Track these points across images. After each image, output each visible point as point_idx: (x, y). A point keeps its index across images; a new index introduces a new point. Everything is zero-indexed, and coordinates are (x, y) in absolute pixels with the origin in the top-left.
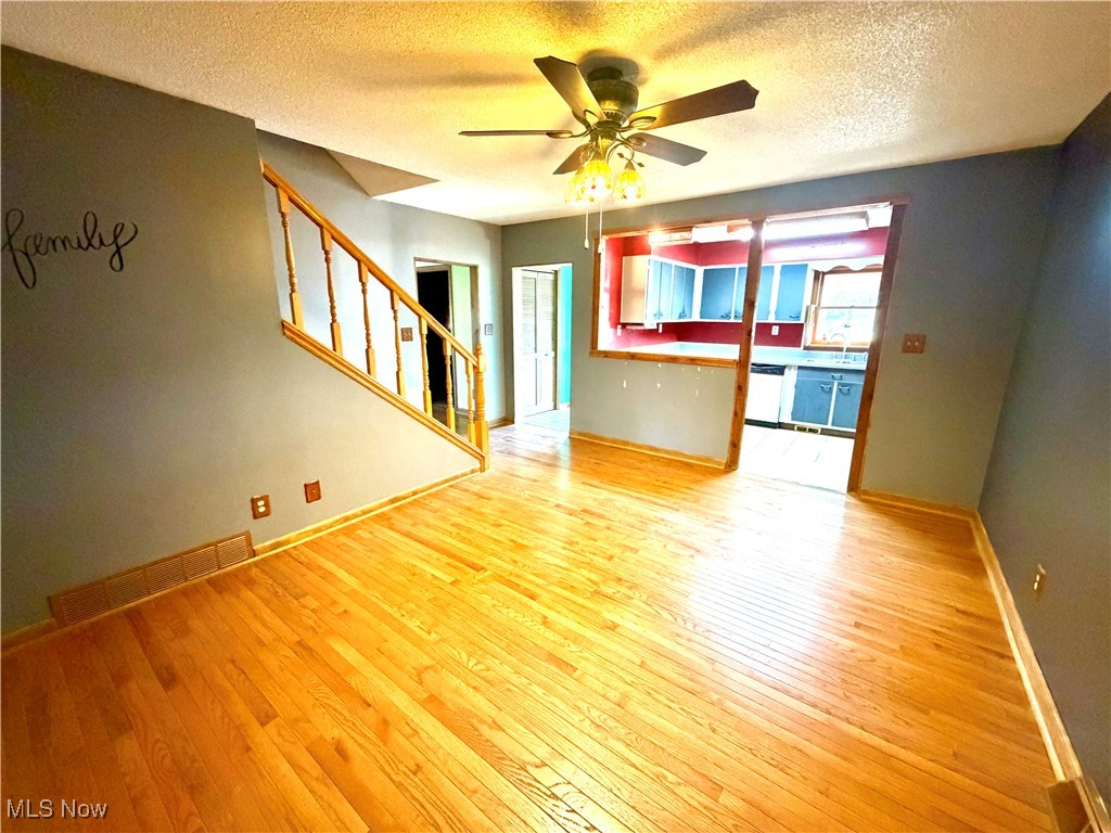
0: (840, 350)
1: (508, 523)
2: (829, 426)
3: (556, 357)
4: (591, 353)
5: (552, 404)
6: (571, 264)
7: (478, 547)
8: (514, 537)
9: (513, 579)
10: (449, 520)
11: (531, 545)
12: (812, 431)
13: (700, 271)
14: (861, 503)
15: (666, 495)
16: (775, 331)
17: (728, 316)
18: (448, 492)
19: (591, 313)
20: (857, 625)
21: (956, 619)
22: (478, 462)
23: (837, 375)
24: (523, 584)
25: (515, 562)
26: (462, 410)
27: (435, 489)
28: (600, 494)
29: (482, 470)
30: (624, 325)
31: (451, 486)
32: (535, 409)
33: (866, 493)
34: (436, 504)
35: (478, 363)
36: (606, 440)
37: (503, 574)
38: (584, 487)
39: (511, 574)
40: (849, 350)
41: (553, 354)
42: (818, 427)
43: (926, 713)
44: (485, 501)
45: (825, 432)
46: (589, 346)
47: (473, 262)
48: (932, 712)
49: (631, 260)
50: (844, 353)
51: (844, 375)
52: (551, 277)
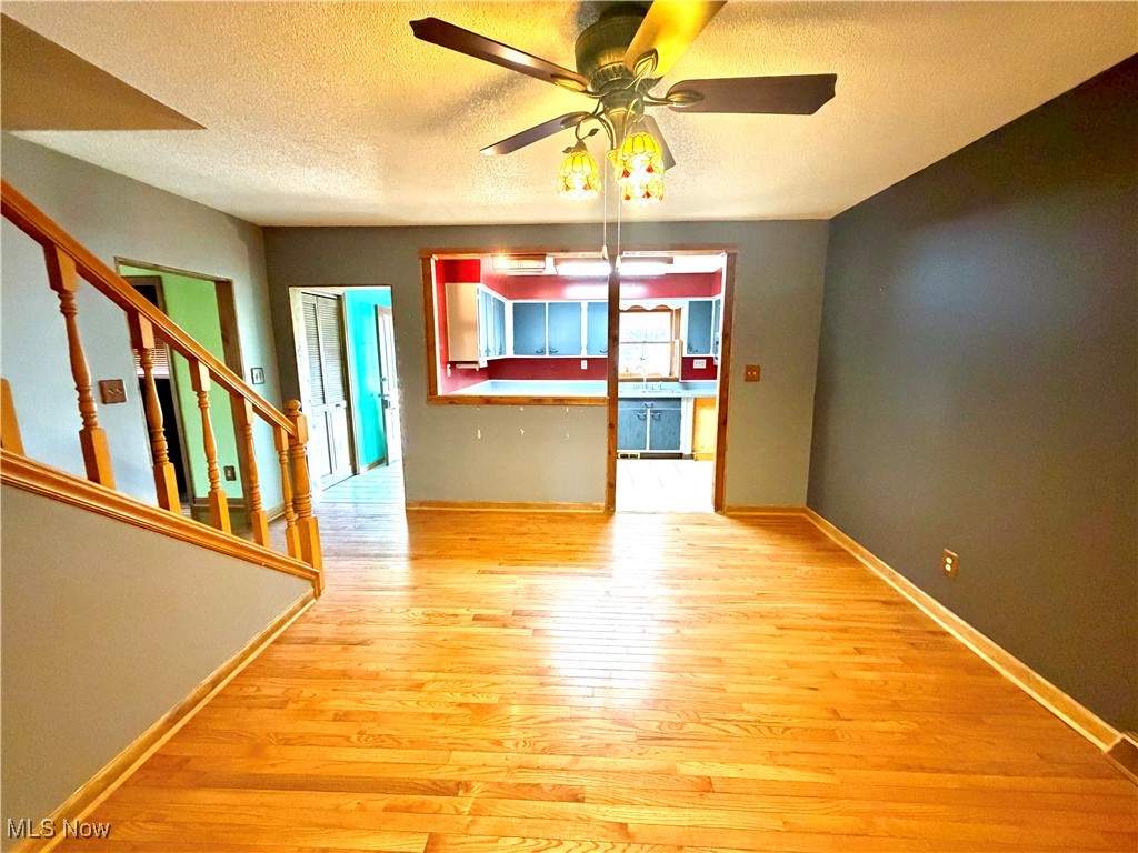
0: (641, 380)
1: (431, 676)
2: (648, 451)
3: (349, 408)
4: (429, 400)
5: (350, 468)
6: (389, 288)
7: (415, 744)
8: (458, 698)
9: (523, 778)
10: (322, 712)
11: (494, 700)
12: (633, 457)
13: (509, 305)
14: (729, 520)
15: (583, 560)
16: (584, 365)
17: (543, 352)
18: (276, 656)
19: (424, 350)
20: (859, 651)
21: (896, 613)
22: (308, 583)
23: (649, 404)
24: (546, 780)
25: (498, 743)
26: (203, 500)
27: (251, 658)
28: (513, 582)
29: (317, 595)
30: (453, 364)
31: (276, 642)
32: (331, 480)
33: (730, 509)
34: (271, 688)
35: (295, 429)
36: (460, 506)
37: (501, 777)
38: (486, 577)
39: (509, 770)
40: (648, 380)
41: (344, 404)
42: (637, 452)
43: (980, 722)
44: (359, 648)
45: (643, 456)
46: (425, 392)
47: (223, 276)
48: (985, 720)
49: (456, 288)
50: (645, 383)
51: (655, 404)
52: (333, 304)
